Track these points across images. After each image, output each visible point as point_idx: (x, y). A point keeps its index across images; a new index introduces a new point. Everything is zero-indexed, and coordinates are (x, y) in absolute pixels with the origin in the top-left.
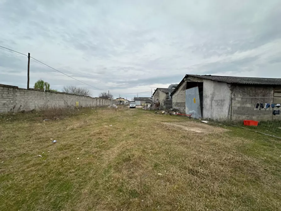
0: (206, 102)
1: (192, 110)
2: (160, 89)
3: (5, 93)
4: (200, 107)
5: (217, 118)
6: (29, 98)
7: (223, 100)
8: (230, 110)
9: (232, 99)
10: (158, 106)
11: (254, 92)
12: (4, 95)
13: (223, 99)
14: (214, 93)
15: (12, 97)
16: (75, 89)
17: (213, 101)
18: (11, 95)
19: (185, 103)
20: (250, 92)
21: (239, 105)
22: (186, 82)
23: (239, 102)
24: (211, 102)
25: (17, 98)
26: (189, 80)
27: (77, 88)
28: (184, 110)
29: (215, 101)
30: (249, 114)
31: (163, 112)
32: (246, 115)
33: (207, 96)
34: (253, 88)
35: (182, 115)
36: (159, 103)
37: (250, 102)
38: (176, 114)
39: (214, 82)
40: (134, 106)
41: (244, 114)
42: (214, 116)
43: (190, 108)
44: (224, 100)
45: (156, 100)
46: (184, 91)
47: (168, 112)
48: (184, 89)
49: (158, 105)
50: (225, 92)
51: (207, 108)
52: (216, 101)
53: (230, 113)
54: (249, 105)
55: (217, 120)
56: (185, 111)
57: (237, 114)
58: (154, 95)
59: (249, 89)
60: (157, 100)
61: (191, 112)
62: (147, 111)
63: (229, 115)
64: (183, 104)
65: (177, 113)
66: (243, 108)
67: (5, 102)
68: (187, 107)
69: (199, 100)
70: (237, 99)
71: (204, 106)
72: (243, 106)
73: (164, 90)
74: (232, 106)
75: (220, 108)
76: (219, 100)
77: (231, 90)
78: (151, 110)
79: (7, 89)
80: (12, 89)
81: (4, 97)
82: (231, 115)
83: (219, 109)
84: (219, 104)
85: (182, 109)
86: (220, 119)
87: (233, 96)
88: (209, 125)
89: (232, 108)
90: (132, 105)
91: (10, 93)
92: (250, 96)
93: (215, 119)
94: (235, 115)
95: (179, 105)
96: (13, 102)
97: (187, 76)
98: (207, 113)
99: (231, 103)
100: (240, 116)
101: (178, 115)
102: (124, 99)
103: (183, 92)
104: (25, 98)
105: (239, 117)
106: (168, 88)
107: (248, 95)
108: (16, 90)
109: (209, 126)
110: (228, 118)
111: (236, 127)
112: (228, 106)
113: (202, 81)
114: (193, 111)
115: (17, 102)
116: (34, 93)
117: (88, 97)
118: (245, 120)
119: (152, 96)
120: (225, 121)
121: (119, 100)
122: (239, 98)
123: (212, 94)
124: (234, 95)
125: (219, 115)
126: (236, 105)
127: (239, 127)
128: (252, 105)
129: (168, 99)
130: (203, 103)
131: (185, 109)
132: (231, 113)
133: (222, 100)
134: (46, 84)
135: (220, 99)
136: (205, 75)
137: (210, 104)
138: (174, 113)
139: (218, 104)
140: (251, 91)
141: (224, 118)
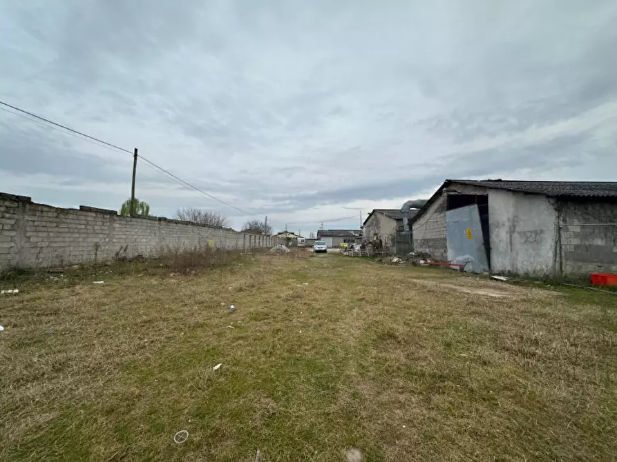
0: (497, 236)
1: (464, 254)
2: (381, 211)
3: (98, 224)
4: (483, 248)
5: (528, 270)
6: (133, 233)
7: (539, 232)
8: (558, 251)
9: (559, 229)
10: (377, 248)
11: (609, 213)
12: (96, 228)
13: (538, 229)
14: (516, 217)
15: (107, 232)
16: (199, 214)
17: (516, 235)
18: (106, 228)
19: (445, 239)
20: (599, 213)
21: (576, 242)
22: (445, 194)
23: (576, 235)
24: (511, 236)
25: (115, 233)
26: (455, 191)
27: (203, 213)
28: (444, 255)
29: (519, 233)
30: (602, 262)
31: (395, 260)
32: (596, 262)
33: (498, 223)
34: (607, 206)
35: (440, 265)
36: (381, 241)
37: (602, 235)
38: (425, 263)
39: (514, 194)
40: (323, 249)
41: (591, 262)
42: (519, 265)
43: (459, 251)
44: (542, 231)
45: (372, 235)
46: (442, 215)
47: (408, 260)
48: (441, 210)
49: (378, 245)
50: (543, 216)
51: (501, 249)
52: (523, 234)
53: (558, 259)
54: (599, 242)
55: (526, 274)
56: (446, 257)
57: (575, 260)
58: (367, 224)
59: (597, 207)
60: (375, 234)
61: (461, 258)
62: (356, 259)
63: (557, 264)
64: (441, 243)
65: (429, 261)
66: (587, 248)
67: (97, 240)
68: (451, 248)
69: (480, 233)
70: (571, 228)
71: (492, 246)
72: (587, 243)
73: (391, 214)
74: (560, 244)
75: (534, 250)
76: (530, 232)
77: (556, 210)
78: (364, 256)
79: (102, 216)
80: (108, 216)
81: (97, 232)
82: (561, 264)
83: (531, 251)
84: (530, 240)
85: (438, 254)
86: (534, 272)
87: (561, 223)
88: (511, 284)
89: (561, 248)
90: (319, 246)
91: (105, 224)
92: (601, 221)
93: (521, 272)
94: (568, 262)
95: (430, 244)
96: (109, 241)
97: (448, 183)
98: (500, 260)
99: (560, 237)
100: (580, 264)
101: (431, 266)
102: (293, 234)
103: (439, 216)
104: (127, 233)
105: (580, 267)
106: (402, 209)
107: (597, 220)
108: (115, 218)
109: (512, 286)
110: (555, 270)
111: (575, 287)
112: (553, 244)
113: (485, 192)
114: (467, 256)
115: (114, 240)
116: (141, 224)
117: (230, 229)
118: (596, 273)
119: (362, 228)
120: (547, 276)
121: (284, 236)
122: (575, 226)
123: (511, 219)
124: (564, 221)
125: (531, 263)
126: (571, 241)
127: (583, 288)
128: (607, 242)
129: (403, 233)
130: (491, 240)
131: (445, 252)
132: (561, 257)
133: (536, 232)
134: (142, 206)
135: (532, 229)
136: (489, 181)
137: (509, 241)
138: (422, 262)
139: (526, 241)
140: (602, 211)
141: (545, 269)
